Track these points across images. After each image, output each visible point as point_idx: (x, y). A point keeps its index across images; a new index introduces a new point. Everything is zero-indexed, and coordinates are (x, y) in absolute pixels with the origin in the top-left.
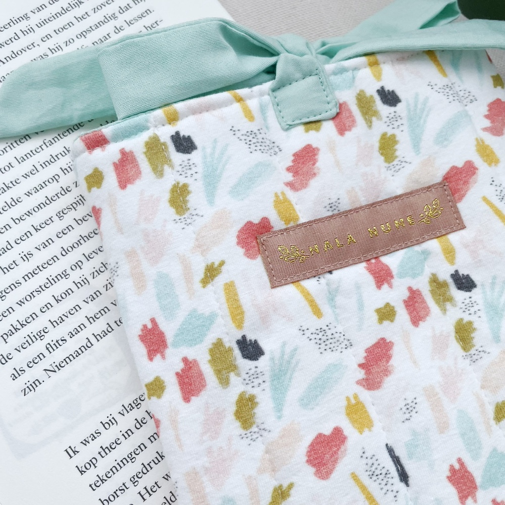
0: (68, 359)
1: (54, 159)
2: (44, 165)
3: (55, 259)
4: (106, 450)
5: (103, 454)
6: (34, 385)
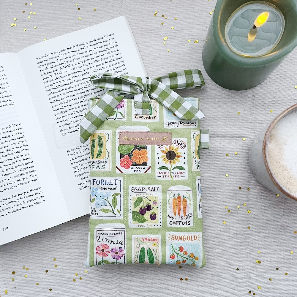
0: (73, 131)
1: (83, 83)
2: (81, 84)
3: (77, 108)
5: (75, 154)
6: (65, 134)
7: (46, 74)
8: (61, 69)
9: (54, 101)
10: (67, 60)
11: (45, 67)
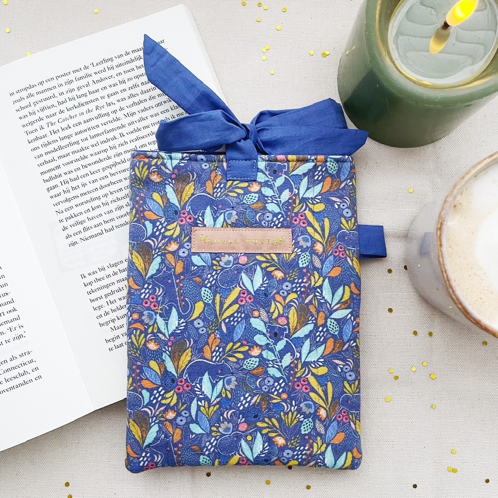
0: (91, 237)
1: (108, 141)
2: (102, 143)
3: (96, 189)
4: (98, 280)
5: (96, 281)
6: (74, 244)
7: (31, 123)
8: (62, 112)
9: (50, 177)
10: (74, 94)
11: (30, 109)
